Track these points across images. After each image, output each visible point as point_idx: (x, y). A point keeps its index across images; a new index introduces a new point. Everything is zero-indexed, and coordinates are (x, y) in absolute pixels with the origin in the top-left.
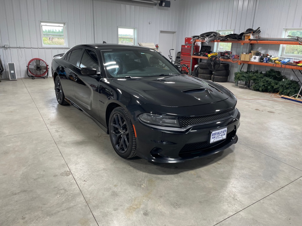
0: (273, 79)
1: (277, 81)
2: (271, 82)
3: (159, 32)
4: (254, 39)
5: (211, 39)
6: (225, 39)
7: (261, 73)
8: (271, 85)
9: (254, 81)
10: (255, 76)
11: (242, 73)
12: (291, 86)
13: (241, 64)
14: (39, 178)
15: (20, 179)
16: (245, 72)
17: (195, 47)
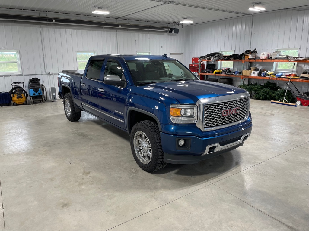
0: (270, 89)
1: (273, 91)
2: (269, 92)
3: (169, 54)
4: (253, 58)
5: (216, 58)
6: (228, 58)
7: (260, 84)
8: (269, 94)
9: (255, 91)
10: (256, 87)
11: (244, 85)
13: (243, 78)
16: (246, 85)
17: (201, 65)
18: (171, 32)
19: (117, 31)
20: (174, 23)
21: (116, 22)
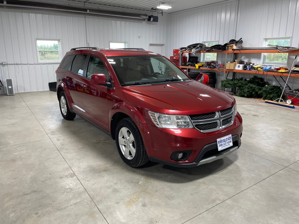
0: (257, 85)
1: (260, 87)
2: (255, 88)
3: (148, 45)
4: (237, 48)
5: (197, 50)
6: (210, 50)
7: (246, 80)
8: (255, 91)
9: (239, 87)
10: (240, 83)
11: (227, 80)
12: (274, 91)
13: (226, 72)
14: (46, 180)
15: (29, 182)
16: (230, 80)
17: (183, 58)
18: (149, 20)
19: (85, 17)
20: (152, 9)
21: (84, 6)
